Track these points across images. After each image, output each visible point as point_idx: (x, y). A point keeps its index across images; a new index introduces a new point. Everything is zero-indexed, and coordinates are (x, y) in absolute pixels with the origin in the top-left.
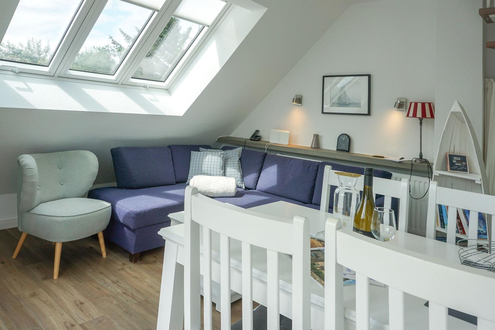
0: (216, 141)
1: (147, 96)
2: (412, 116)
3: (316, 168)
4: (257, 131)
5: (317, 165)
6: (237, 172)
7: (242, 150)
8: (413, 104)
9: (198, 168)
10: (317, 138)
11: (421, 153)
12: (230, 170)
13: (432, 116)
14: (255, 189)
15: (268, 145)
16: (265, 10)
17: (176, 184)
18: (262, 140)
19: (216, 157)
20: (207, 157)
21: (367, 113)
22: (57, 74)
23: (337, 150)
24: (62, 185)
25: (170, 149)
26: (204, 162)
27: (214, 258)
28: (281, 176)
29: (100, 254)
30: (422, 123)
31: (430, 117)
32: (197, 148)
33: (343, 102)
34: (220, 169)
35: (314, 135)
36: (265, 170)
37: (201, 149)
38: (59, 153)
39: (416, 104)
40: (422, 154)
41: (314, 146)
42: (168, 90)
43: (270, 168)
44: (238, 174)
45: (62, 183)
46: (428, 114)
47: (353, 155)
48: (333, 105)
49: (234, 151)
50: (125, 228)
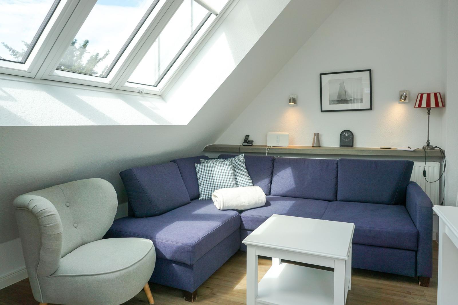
0: (203, 150)
2: (417, 107)
3: (335, 166)
4: (247, 136)
5: (336, 162)
6: (248, 180)
7: (245, 156)
8: (420, 95)
10: (317, 136)
11: (428, 141)
12: (241, 178)
13: (444, 105)
14: (270, 195)
15: (268, 149)
17: (190, 202)
18: (254, 144)
19: (226, 167)
20: (216, 168)
21: (369, 108)
23: (341, 146)
24: (76, 227)
25: (176, 164)
26: (215, 174)
28: (299, 177)
30: (430, 112)
31: (435, 106)
32: (197, 159)
33: (343, 99)
34: (233, 179)
35: (315, 134)
36: (278, 174)
37: (202, 160)
39: (429, 95)
40: (430, 142)
41: (316, 145)
43: (283, 171)
44: (250, 182)
45: (75, 225)
46: (440, 105)
48: (332, 102)
49: (237, 158)
50: (174, 265)
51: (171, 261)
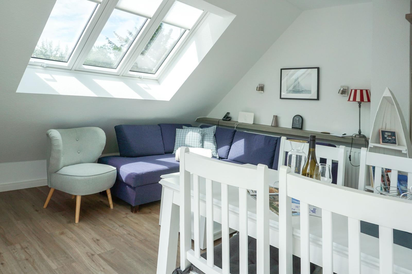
0: (195, 120)
1: (142, 85)
2: (352, 100)
3: (275, 142)
4: (228, 113)
5: (276, 139)
6: (212, 145)
7: (216, 128)
8: (353, 91)
9: (182, 141)
10: (276, 118)
11: (360, 130)
12: (207, 143)
13: (369, 100)
14: (227, 159)
15: (237, 124)
16: (234, 16)
17: (164, 154)
18: (232, 120)
19: (196, 133)
20: (189, 133)
21: (316, 98)
22: (74, 68)
23: (292, 128)
24: (79, 153)
25: (160, 127)
26: (187, 137)
27: (202, 199)
28: (247, 147)
29: (108, 206)
30: (361, 106)
31: (367, 101)
32: (180, 126)
33: (297, 90)
34: (199, 143)
35: (274, 116)
36: (234, 143)
37: (184, 127)
38: (76, 129)
39: (356, 91)
40: (361, 131)
41: (274, 125)
42: (158, 81)
43: (238, 141)
44: (213, 147)
45: (79, 152)
46: (365, 99)
47: (306, 132)
48: (289, 92)
49: (210, 128)
50: (127, 186)
51: (126, 184)
